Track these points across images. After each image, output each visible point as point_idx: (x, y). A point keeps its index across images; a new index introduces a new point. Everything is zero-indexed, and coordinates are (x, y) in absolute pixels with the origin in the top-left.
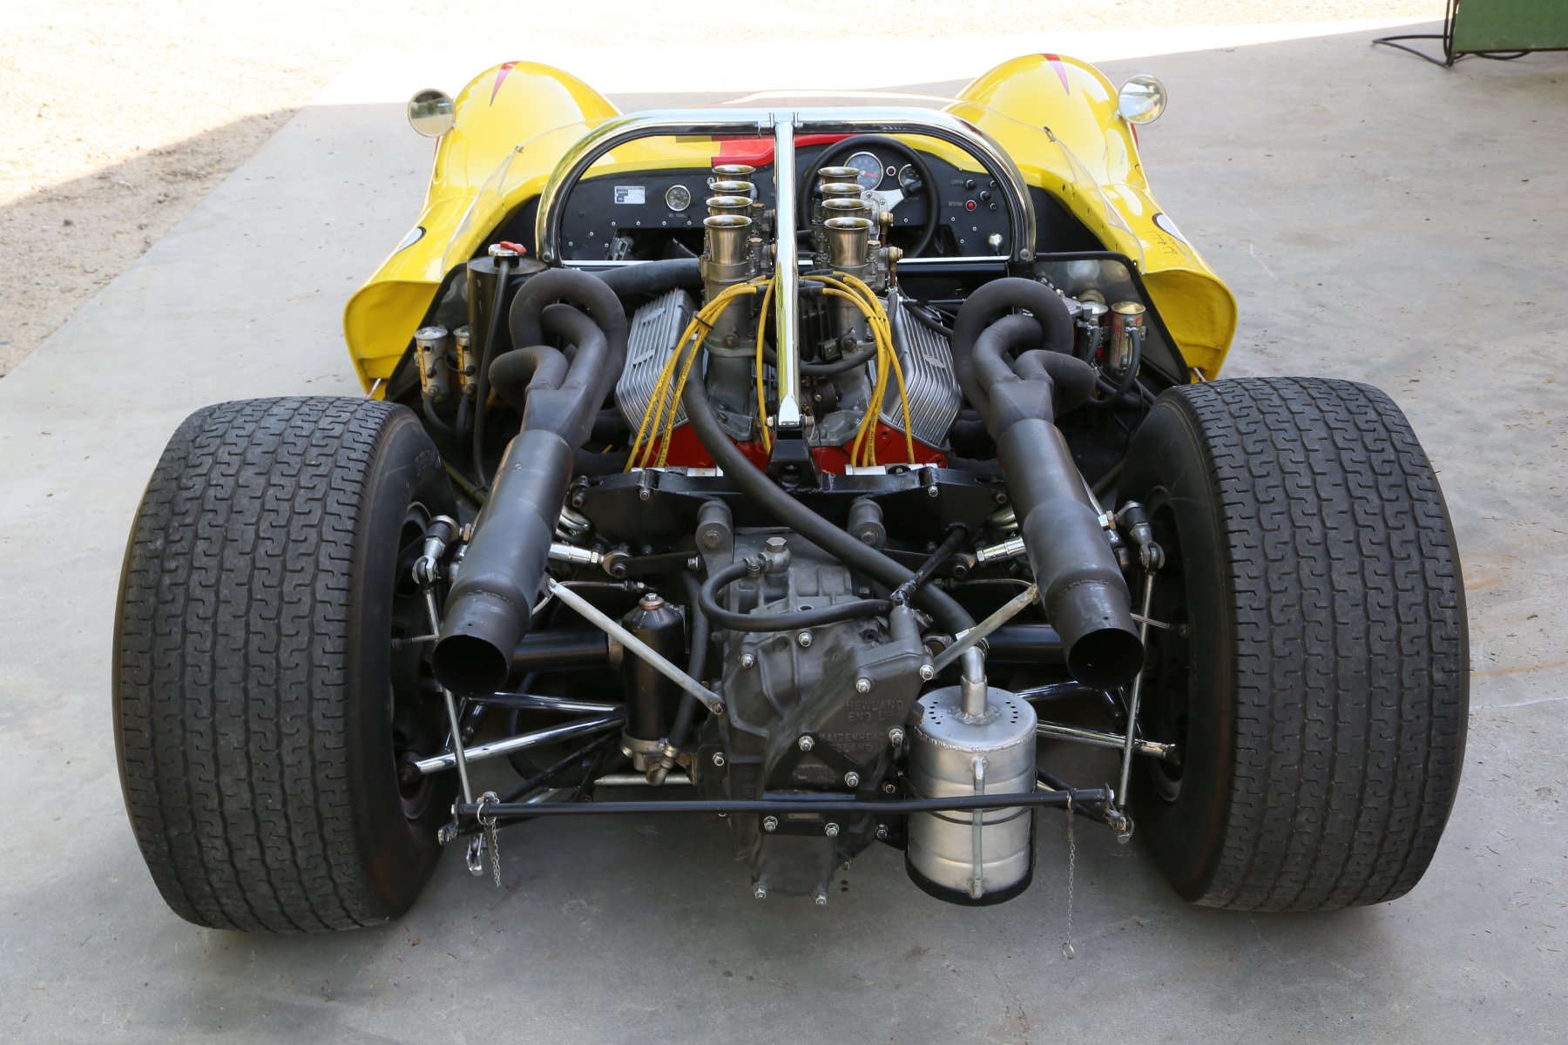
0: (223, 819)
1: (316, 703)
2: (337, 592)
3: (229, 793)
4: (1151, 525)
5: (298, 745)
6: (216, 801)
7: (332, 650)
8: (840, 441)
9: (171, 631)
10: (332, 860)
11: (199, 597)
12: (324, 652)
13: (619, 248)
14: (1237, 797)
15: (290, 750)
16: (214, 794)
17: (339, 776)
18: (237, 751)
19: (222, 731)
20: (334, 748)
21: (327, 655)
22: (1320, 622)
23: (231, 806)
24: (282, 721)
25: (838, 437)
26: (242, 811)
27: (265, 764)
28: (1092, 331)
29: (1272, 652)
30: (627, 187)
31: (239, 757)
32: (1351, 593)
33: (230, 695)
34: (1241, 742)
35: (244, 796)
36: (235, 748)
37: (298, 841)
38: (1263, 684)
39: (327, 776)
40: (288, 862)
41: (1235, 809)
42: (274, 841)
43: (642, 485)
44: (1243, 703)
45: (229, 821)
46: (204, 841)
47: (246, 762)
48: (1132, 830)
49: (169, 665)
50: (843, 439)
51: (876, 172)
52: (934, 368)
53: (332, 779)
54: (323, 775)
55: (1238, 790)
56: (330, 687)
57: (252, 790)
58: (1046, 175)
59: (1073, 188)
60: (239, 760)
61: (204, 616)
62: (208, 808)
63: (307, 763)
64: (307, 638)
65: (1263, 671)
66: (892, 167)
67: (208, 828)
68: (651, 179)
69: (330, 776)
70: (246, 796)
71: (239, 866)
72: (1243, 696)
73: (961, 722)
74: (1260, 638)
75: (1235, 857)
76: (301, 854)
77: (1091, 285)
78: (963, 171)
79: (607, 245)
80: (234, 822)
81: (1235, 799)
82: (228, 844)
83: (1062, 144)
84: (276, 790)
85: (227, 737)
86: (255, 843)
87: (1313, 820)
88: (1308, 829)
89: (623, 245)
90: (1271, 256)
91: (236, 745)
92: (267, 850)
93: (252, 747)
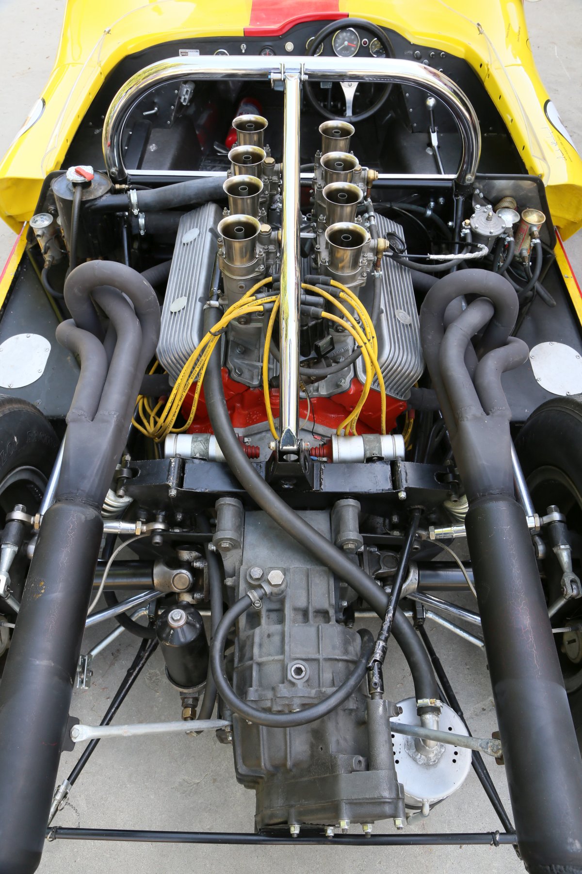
4: (572, 546)
8: (328, 394)
13: (184, 93)
25: (327, 391)
28: (509, 242)
30: (187, 50)
43: (171, 484)
50: (330, 393)
51: (355, 43)
52: (403, 325)
58: (469, 50)
59: (488, 70)
66: (366, 40)
68: (203, 44)
73: (415, 760)
77: (508, 193)
78: (414, 45)
79: (176, 91)
83: (489, 41)
89: (187, 91)
90: (567, 58)
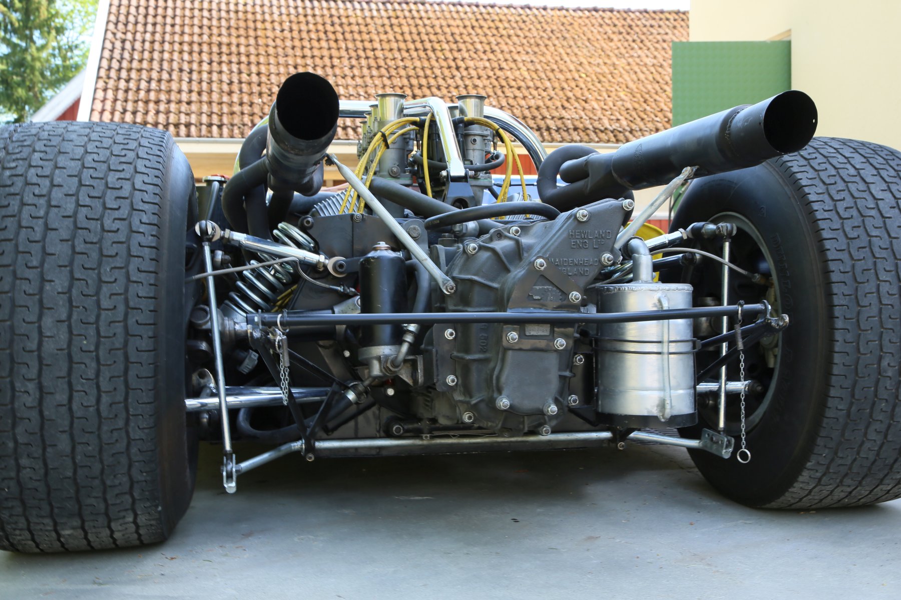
0: (40, 359)
1: (132, 259)
2: (152, 186)
3: (49, 334)
5: (114, 292)
6: (36, 342)
7: (147, 222)
9: (9, 204)
10: (131, 410)
11: (36, 182)
12: (141, 222)
14: (838, 347)
15: (108, 296)
16: (35, 336)
17: (147, 322)
18: (61, 295)
19: (49, 278)
20: (145, 297)
21: (143, 225)
22: (872, 217)
23: (49, 347)
24: (102, 271)
26: (59, 352)
27: (83, 307)
29: (846, 235)
31: (62, 301)
32: (887, 201)
33: (60, 250)
34: (836, 300)
35: (62, 337)
36: (59, 293)
37: (105, 385)
38: (844, 256)
39: (137, 321)
40: (91, 409)
41: (837, 358)
42: (83, 384)
44: (833, 271)
45: (45, 362)
46: (18, 385)
47: (67, 305)
48: (733, 446)
49: (6, 227)
53: (141, 324)
54: (134, 320)
55: (838, 341)
56: (146, 248)
57: (70, 332)
60: (61, 303)
61: (39, 194)
62: (28, 349)
63: (121, 308)
64: (127, 212)
65: (843, 248)
67: (24, 370)
69: (139, 322)
70: (63, 336)
71: (46, 413)
72: (832, 266)
74: (835, 227)
75: (837, 408)
76: (105, 399)
80: (49, 363)
81: (837, 349)
82: (41, 388)
84: (92, 331)
85: (52, 283)
86: (66, 386)
87: (892, 364)
88: (890, 374)
91: (60, 290)
92: (75, 394)
93: (74, 292)
